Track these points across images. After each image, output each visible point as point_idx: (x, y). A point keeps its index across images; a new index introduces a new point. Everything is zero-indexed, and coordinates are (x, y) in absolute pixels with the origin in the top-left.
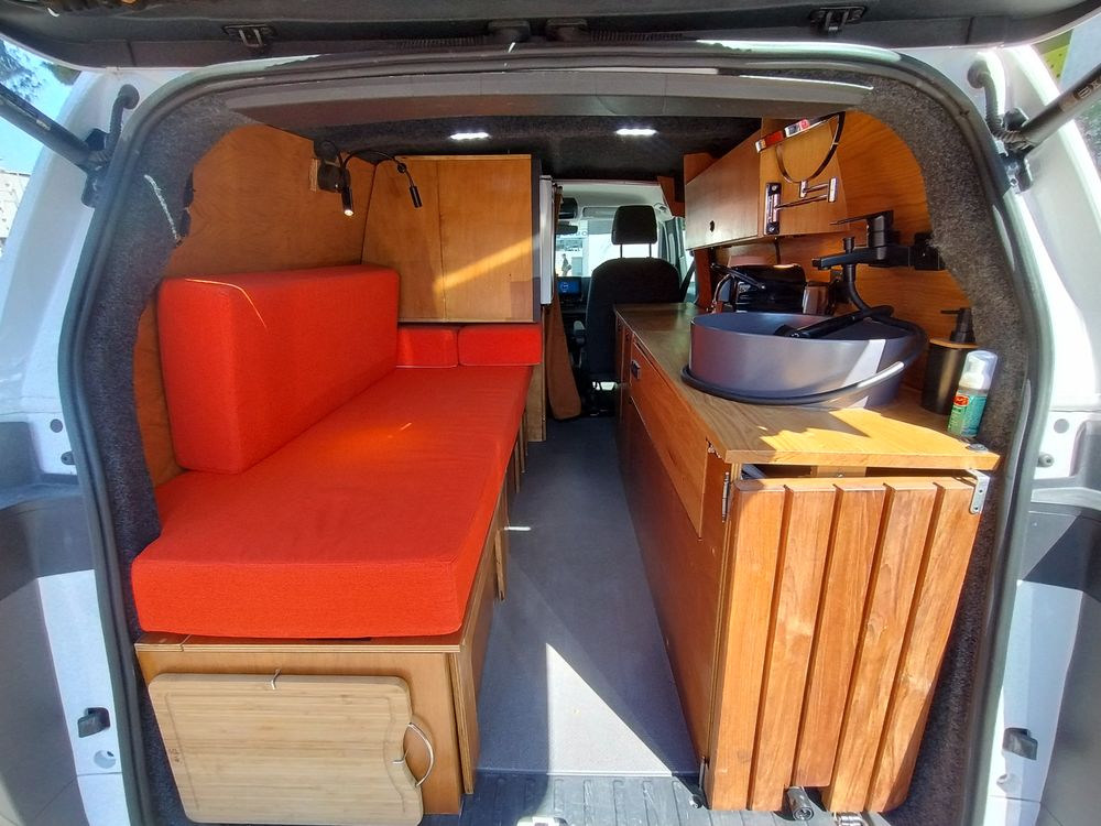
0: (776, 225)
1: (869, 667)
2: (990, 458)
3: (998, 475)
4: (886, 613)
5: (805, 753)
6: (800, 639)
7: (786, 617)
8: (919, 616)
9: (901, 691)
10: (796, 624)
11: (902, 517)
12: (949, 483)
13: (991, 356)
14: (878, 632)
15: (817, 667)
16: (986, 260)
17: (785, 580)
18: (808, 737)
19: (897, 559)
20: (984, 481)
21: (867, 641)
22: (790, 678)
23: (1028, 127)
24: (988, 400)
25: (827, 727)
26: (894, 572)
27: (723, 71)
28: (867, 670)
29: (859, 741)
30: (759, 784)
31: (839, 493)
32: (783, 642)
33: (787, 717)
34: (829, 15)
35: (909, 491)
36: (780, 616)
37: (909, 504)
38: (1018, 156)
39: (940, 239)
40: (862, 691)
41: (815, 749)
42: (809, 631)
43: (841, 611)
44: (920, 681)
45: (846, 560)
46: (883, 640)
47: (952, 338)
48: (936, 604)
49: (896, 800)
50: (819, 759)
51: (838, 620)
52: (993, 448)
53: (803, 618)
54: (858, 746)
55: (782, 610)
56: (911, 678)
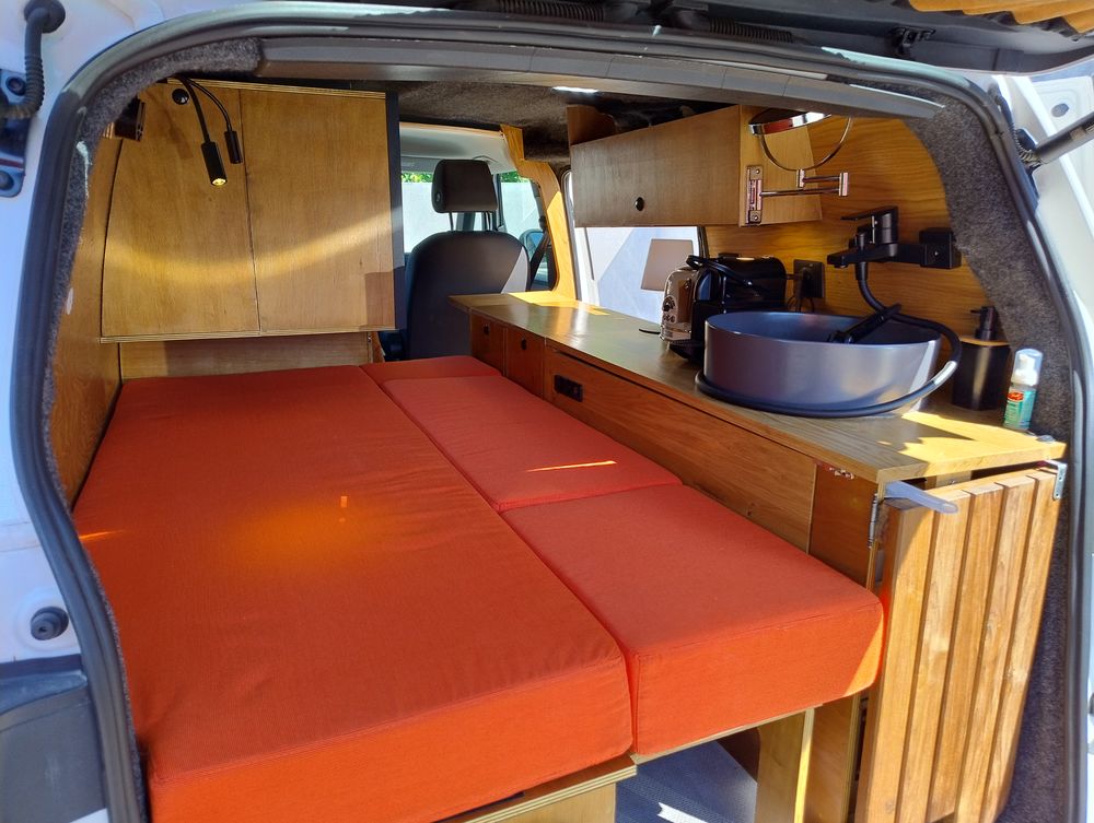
4: (1000, 611)
5: (938, 782)
6: (941, 654)
7: (930, 637)
8: (1021, 608)
9: (1008, 687)
10: (937, 642)
11: (1013, 513)
12: (1040, 475)
13: (1038, 354)
14: (994, 633)
15: (951, 683)
16: (1020, 265)
17: (932, 598)
18: (942, 762)
19: (1008, 556)
20: (1061, 467)
21: (986, 643)
22: (930, 703)
24: (1037, 394)
26: (1006, 568)
27: (831, 78)
28: (986, 673)
29: (978, 752)
31: (973, 497)
32: (927, 663)
33: (926, 745)
34: (908, 33)
35: (1017, 487)
36: (926, 637)
37: (1017, 499)
39: (967, 242)
41: (946, 773)
42: (945, 647)
43: (970, 619)
44: (1020, 675)
45: (975, 564)
46: (997, 640)
47: (978, 335)
48: (1032, 592)
50: (947, 785)
51: (968, 631)
52: (1057, 438)
53: (942, 635)
54: (977, 758)
55: (927, 630)
56: (1015, 673)
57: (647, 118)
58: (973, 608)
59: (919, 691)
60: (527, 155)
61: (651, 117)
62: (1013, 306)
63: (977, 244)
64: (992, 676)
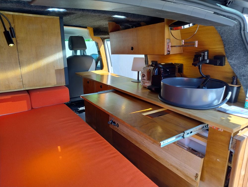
0: (170, 51)
47: (232, 83)
57: (130, 26)
60: (94, 35)
61: (131, 25)
62: (244, 76)
63: (234, 60)
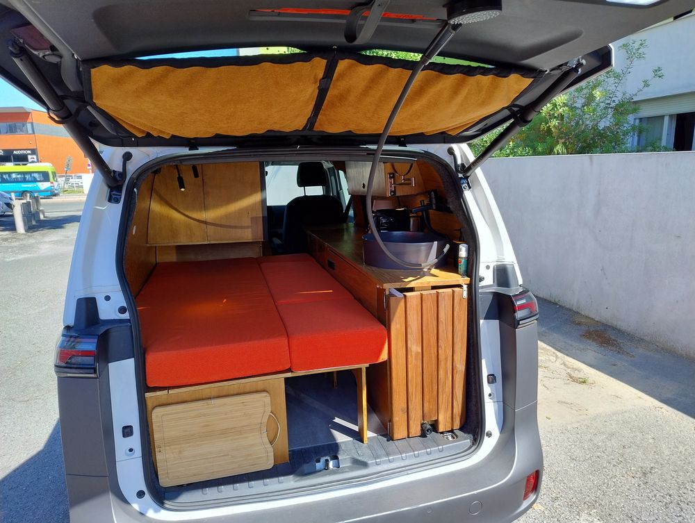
0: (394, 192)
1: (442, 363)
2: (467, 280)
3: (470, 286)
4: (444, 339)
5: (426, 405)
6: (418, 353)
7: (411, 346)
9: (455, 371)
10: (415, 348)
11: (443, 302)
12: (456, 289)
13: (466, 245)
14: (443, 347)
15: (425, 365)
17: (409, 330)
18: (426, 397)
19: (444, 319)
20: (465, 287)
21: (440, 351)
23: (467, 169)
24: (468, 260)
25: (432, 392)
26: (444, 323)
29: (445, 396)
30: (411, 423)
31: (422, 296)
32: (411, 356)
35: (444, 293)
36: (409, 345)
37: (444, 297)
38: (467, 178)
40: (441, 372)
41: (429, 402)
42: (420, 349)
43: (430, 341)
45: (428, 320)
46: (445, 351)
49: (462, 422)
50: (431, 407)
52: (468, 276)
53: (417, 345)
54: (444, 398)
55: (409, 342)
56: (458, 366)
58: (430, 337)
59: (409, 366)
64: (445, 366)
